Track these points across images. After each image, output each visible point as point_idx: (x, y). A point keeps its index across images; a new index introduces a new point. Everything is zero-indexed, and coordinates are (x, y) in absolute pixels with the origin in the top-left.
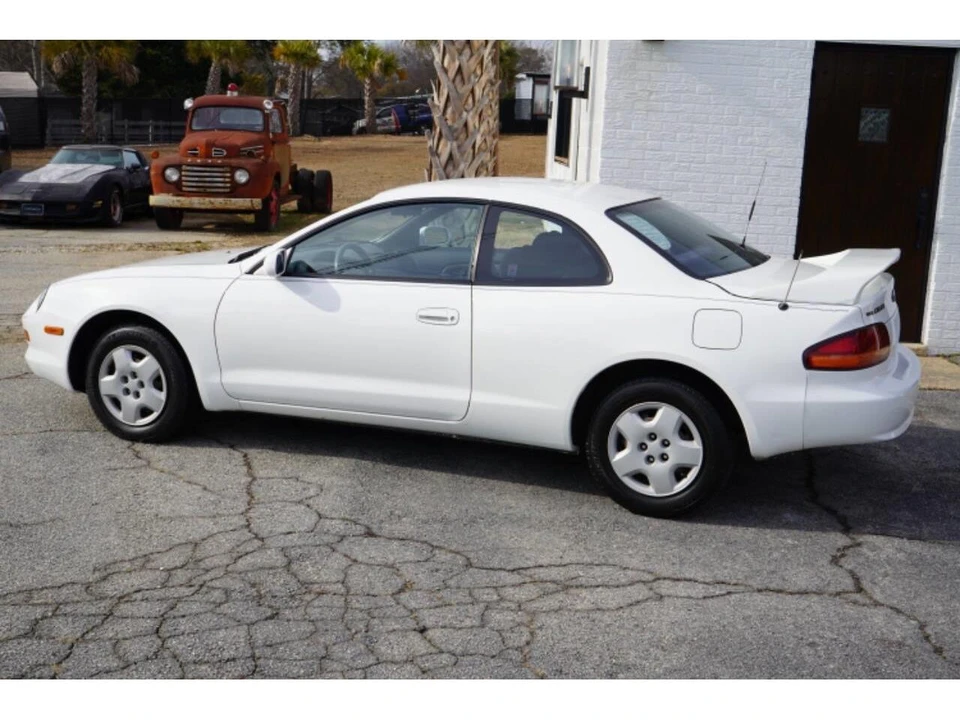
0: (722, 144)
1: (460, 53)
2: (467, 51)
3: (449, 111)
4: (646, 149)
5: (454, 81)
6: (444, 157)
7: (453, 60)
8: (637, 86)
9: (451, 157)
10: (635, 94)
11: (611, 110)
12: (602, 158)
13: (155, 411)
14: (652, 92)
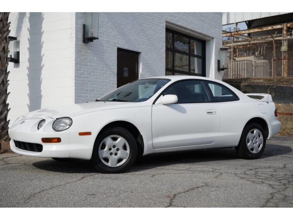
4: (85, 78)
8: (82, 57)
11: (76, 64)
12: (75, 80)
13: (125, 159)
14: (85, 59)
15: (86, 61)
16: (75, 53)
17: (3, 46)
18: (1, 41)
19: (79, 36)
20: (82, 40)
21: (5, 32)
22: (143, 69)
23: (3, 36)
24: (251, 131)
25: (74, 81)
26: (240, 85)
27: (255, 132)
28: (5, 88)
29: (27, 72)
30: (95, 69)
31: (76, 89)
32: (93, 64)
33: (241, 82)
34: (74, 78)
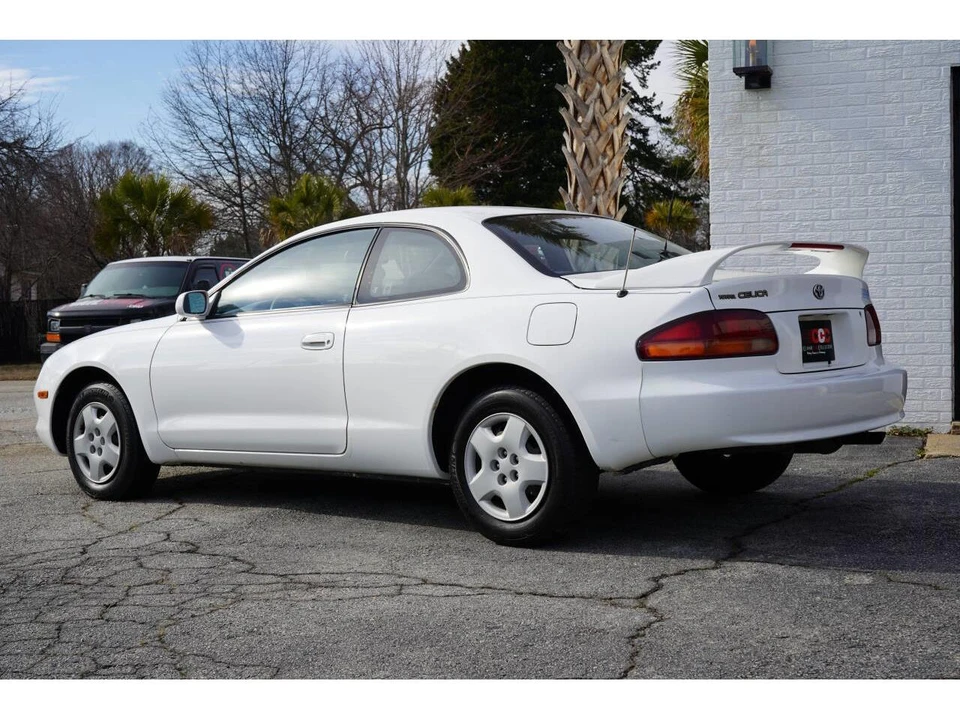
0: (849, 196)
1: (587, 134)
2: (594, 133)
4: (761, 210)
8: (745, 141)
10: (743, 149)
12: (713, 223)
13: (113, 466)
14: (762, 145)
15: (764, 151)
16: (712, 132)
19: (727, 73)
20: (743, 82)
24: (488, 420)
30: (814, 175)
32: (802, 156)
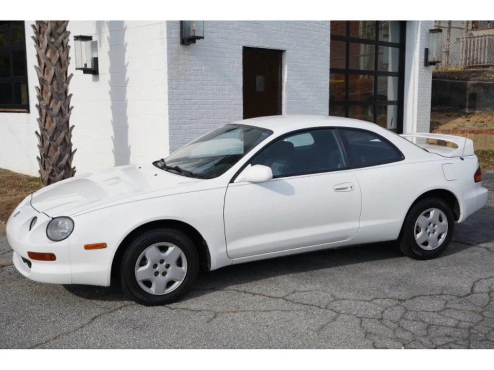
0: (215, 95)
3: (55, 83)
4: (186, 99)
5: (56, 65)
6: (56, 110)
7: (54, 53)
8: (180, 67)
9: (61, 110)
10: (180, 71)
11: (170, 80)
12: (169, 105)
13: (178, 280)
14: (186, 70)
15: (187, 73)
16: (168, 62)
17: (58, 56)
18: (56, 49)
19: (173, 35)
20: (179, 40)
21: (60, 35)
22: (289, 75)
23: (58, 41)
24: (424, 212)
25: (167, 107)
26: (466, 83)
27: (432, 213)
28: (64, 120)
29: (109, 88)
30: (203, 85)
31: (170, 119)
32: (199, 77)
33: (468, 79)
34: (166, 102)
